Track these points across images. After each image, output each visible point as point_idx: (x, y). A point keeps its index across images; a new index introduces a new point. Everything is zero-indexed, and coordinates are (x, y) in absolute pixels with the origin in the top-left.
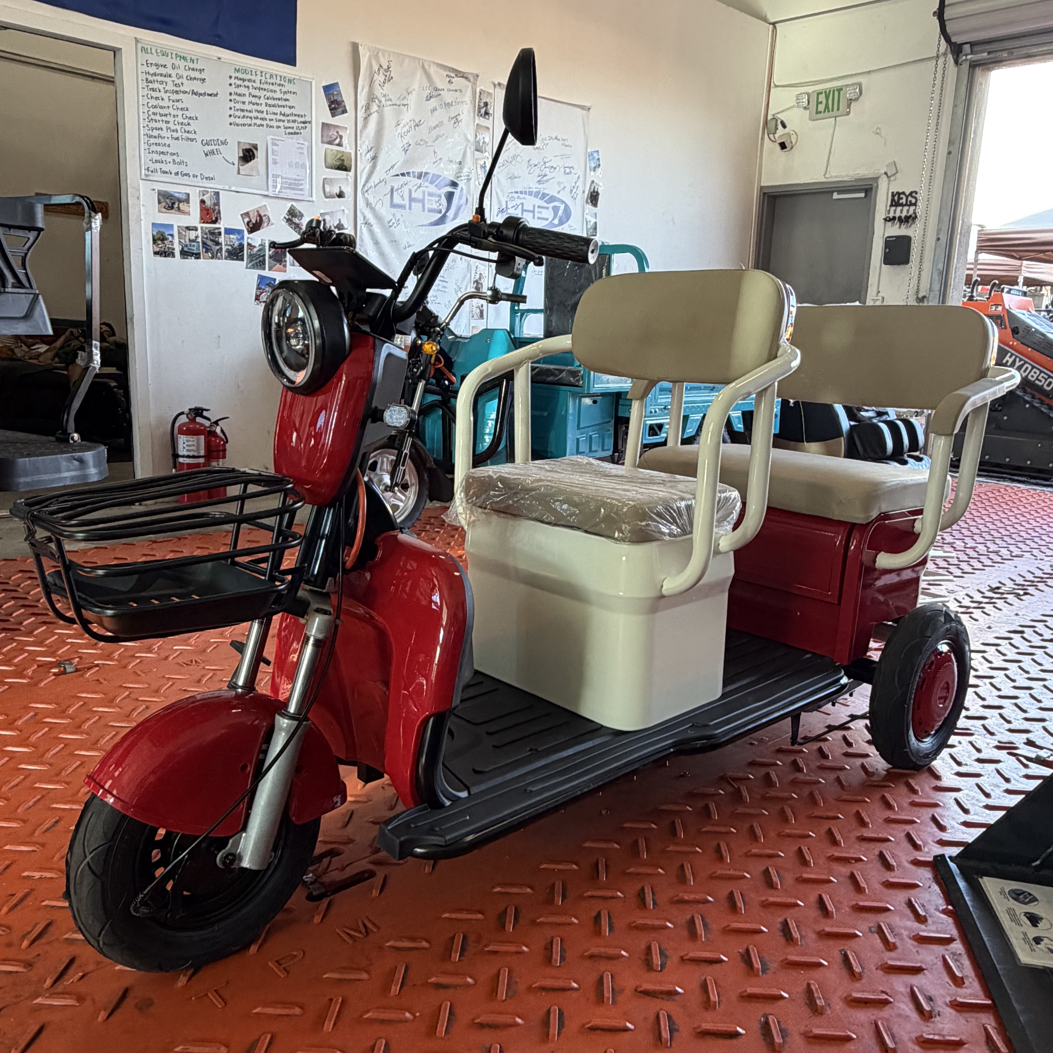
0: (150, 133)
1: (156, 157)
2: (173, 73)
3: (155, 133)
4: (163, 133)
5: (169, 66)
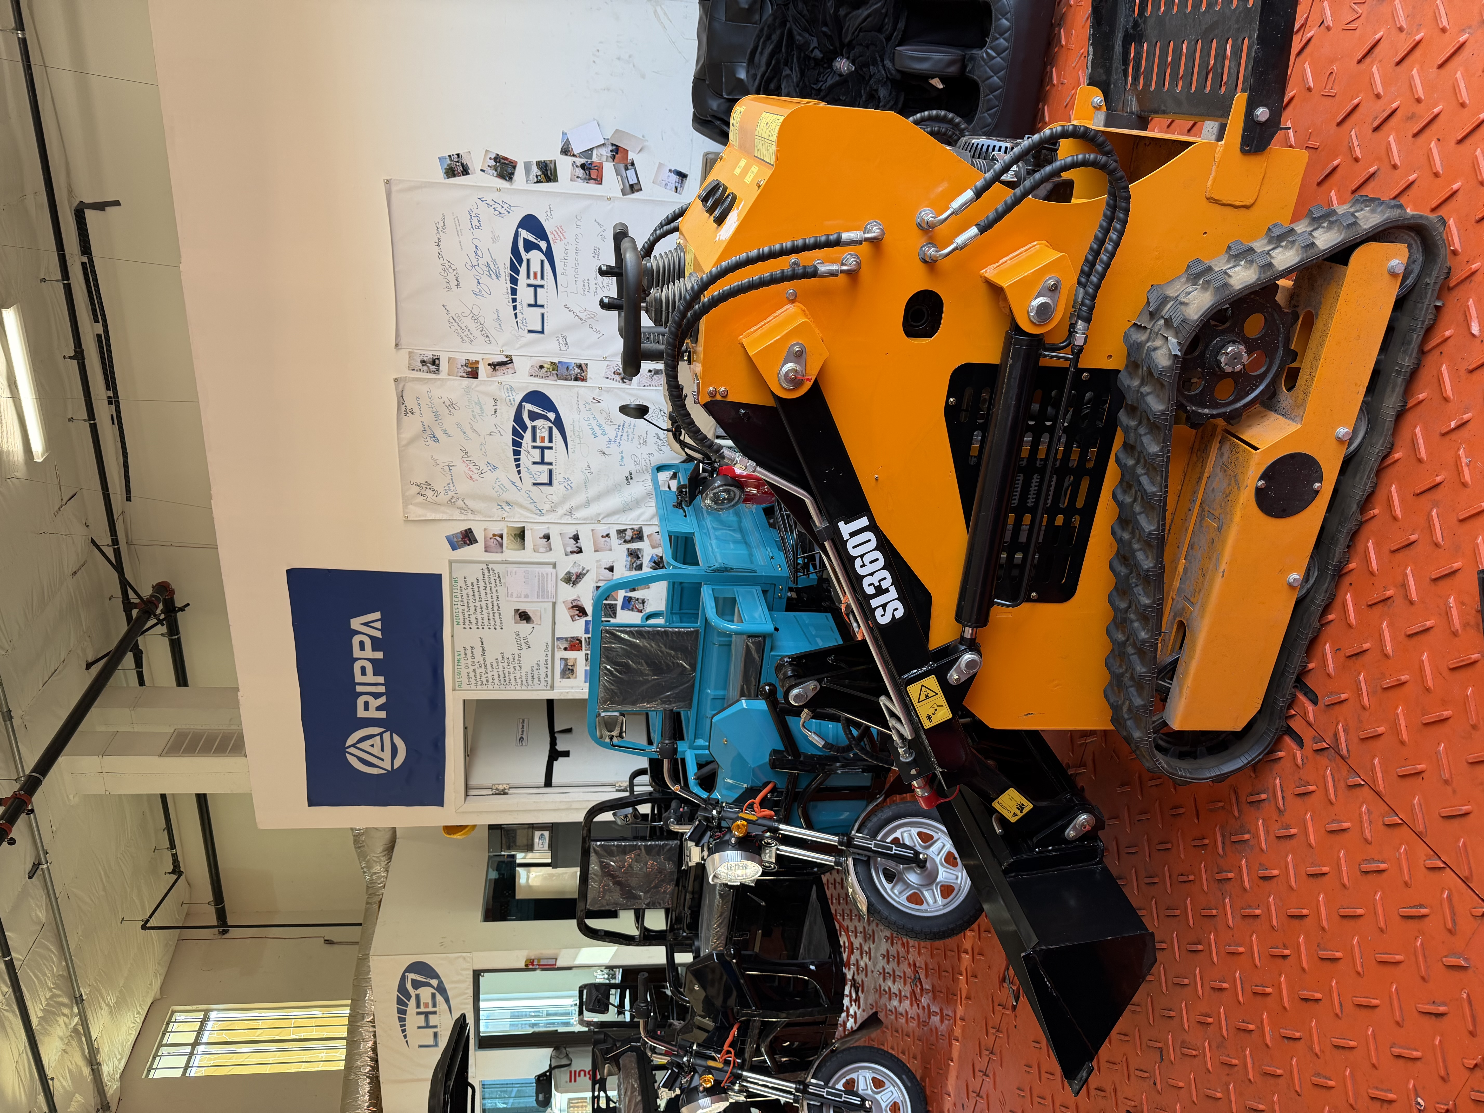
0: (519, 684)
1: (536, 681)
2: (471, 668)
3: (519, 681)
4: (518, 676)
5: (467, 670)
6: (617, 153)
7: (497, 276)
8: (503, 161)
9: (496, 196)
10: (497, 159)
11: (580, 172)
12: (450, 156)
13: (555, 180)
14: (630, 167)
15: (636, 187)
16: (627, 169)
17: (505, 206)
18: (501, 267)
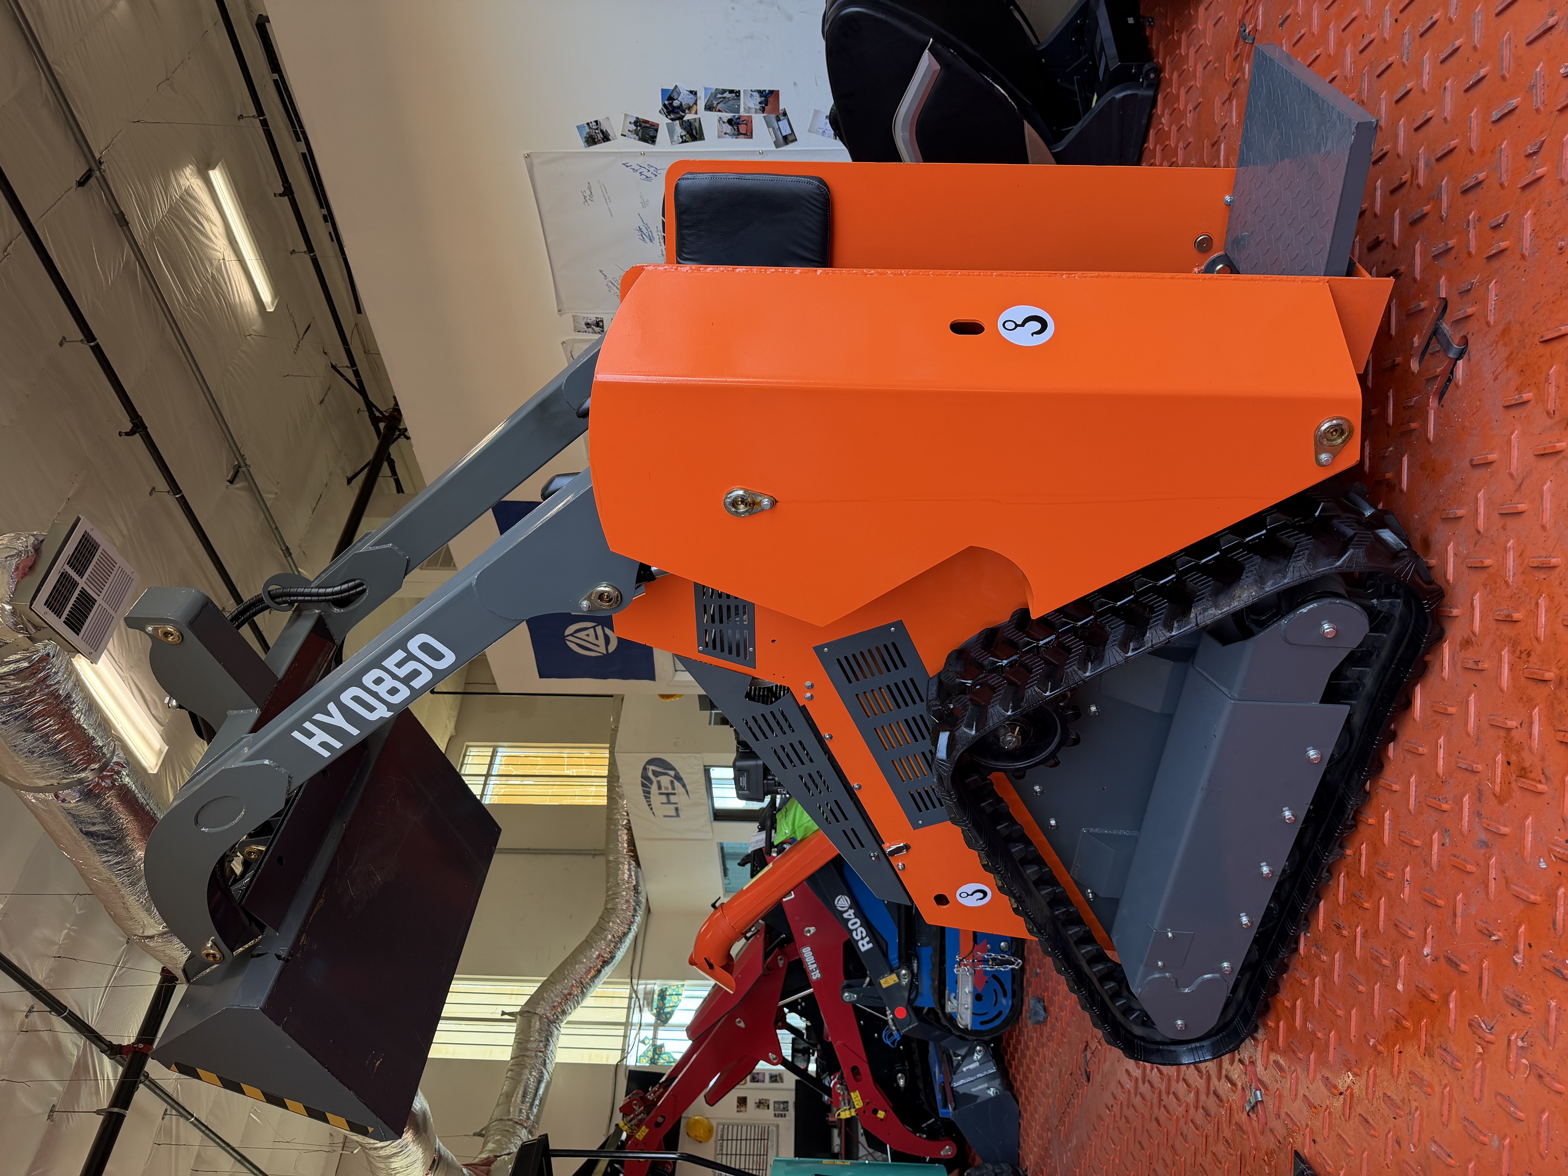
6: (766, 105)
7: (650, 240)
8: (643, 124)
9: (640, 160)
10: (638, 122)
11: (728, 128)
12: (588, 124)
13: (702, 138)
14: (782, 118)
15: (790, 138)
16: (778, 120)
17: (652, 170)
18: (654, 230)
